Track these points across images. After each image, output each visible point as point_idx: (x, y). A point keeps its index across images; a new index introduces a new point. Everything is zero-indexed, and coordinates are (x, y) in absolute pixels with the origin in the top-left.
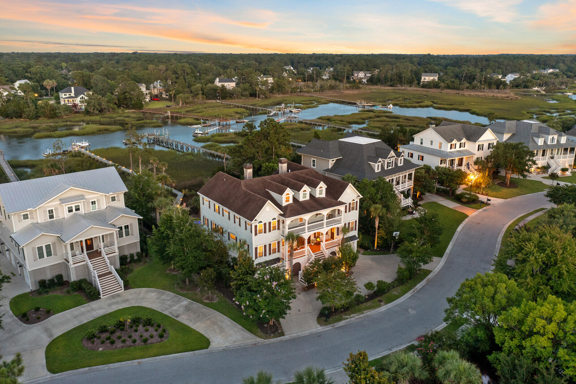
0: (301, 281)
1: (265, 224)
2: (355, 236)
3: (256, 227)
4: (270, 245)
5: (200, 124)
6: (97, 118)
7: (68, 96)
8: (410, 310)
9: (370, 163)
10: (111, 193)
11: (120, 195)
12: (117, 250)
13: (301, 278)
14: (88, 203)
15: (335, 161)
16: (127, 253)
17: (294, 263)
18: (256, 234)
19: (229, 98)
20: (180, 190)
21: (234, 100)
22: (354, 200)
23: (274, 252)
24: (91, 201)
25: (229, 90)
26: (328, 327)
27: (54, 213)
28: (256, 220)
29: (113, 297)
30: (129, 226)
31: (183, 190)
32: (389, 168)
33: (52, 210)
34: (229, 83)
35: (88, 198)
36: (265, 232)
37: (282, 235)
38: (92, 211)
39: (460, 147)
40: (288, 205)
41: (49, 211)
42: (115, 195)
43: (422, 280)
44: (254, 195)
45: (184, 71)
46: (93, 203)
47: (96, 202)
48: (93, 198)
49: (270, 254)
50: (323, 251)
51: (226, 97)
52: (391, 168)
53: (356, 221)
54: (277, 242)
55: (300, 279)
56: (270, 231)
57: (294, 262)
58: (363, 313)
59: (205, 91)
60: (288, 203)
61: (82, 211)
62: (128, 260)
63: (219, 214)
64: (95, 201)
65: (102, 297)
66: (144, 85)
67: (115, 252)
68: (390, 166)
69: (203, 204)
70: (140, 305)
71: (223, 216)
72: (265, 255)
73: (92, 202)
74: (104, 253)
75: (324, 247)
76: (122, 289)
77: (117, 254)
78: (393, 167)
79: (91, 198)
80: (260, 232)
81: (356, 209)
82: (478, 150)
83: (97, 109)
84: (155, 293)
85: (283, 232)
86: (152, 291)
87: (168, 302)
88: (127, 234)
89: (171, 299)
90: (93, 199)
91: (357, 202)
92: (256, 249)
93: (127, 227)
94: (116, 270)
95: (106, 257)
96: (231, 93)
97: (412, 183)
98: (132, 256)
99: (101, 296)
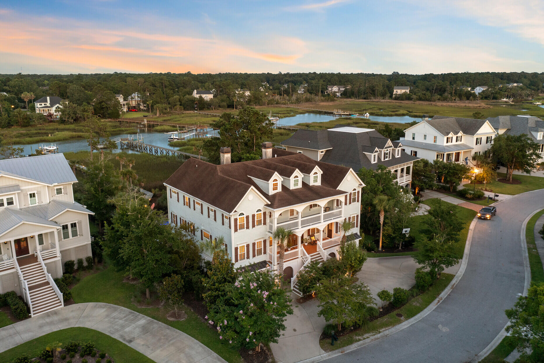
0: (293, 290)
1: (247, 217)
2: (356, 234)
3: (236, 220)
4: (254, 244)
5: (177, 130)
6: (72, 126)
7: (43, 105)
8: (440, 326)
9: (365, 153)
10: (56, 184)
11: (68, 186)
12: (59, 254)
13: (294, 287)
14: (25, 195)
15: (324, 153)
16: (74, 258)
17: (284, 267)
18: (236, 230)
19: (207, 109)
20: (150, 190)
21: (212, 111)
22: (355, 190)
23: (259, 253)
24: (29, 193)
25: (207, 101)
26: (335, 354)
28: (235, 211)
29: (48, 315)
30: (77, 224)
31: (153, 190)
32: (386, 159)
34: (206, 95)
35: (25, 189)
36: (248, 228)
37: (269, 232)
38: (30, 206)
39: (457, 141)
40: (276, 194)
42: (62, 187)
43: (445, 286)
44: (232, 181)
45: (162, 83)
46: (32, 195)
47: (36, 195)
48: (32, 189)
49: (254, 256)
50: (320, 252)
51: (204, 108)
53: (357, 216)
54: (262, 240)
55: (292, 288)
56: (254, 226)
57: (285, 265)
58: (380, 332)
59: (183, 102)
60: (276, 192)
61: (16, 205)
62: (76, 267)
63: (190, 207)
64: (34, 194)
65: (33, 316)
66: (121, 95)
67: (56, 257)
68: (387, 158)
69: (171, 197)
70: (81, 326)
71: (195, 209)
72: (248, 257)
73: (31, 195)
74: (41, 257)
75: (321, 246)
76: (61, 305)
77: (59, 258)
78: (391, 158)
79: (29, 190)
80: (242, 227)
81: (358, 201)
82: (476, 144)
83: (72, 118)
84: (104, 310)
85: (271, 227)
86: (101, 307)
87: (120, 321)
88: (75, 234)
89: (125, 317)
90: (32, 190)
91: (358, 192)
92: (236, 249)
93: (74, 225)
94: (56, 280)
95: (43, 263)
96: (208, 104)
97: (410, 177)
98: (80, 262)
99: (32, 314)
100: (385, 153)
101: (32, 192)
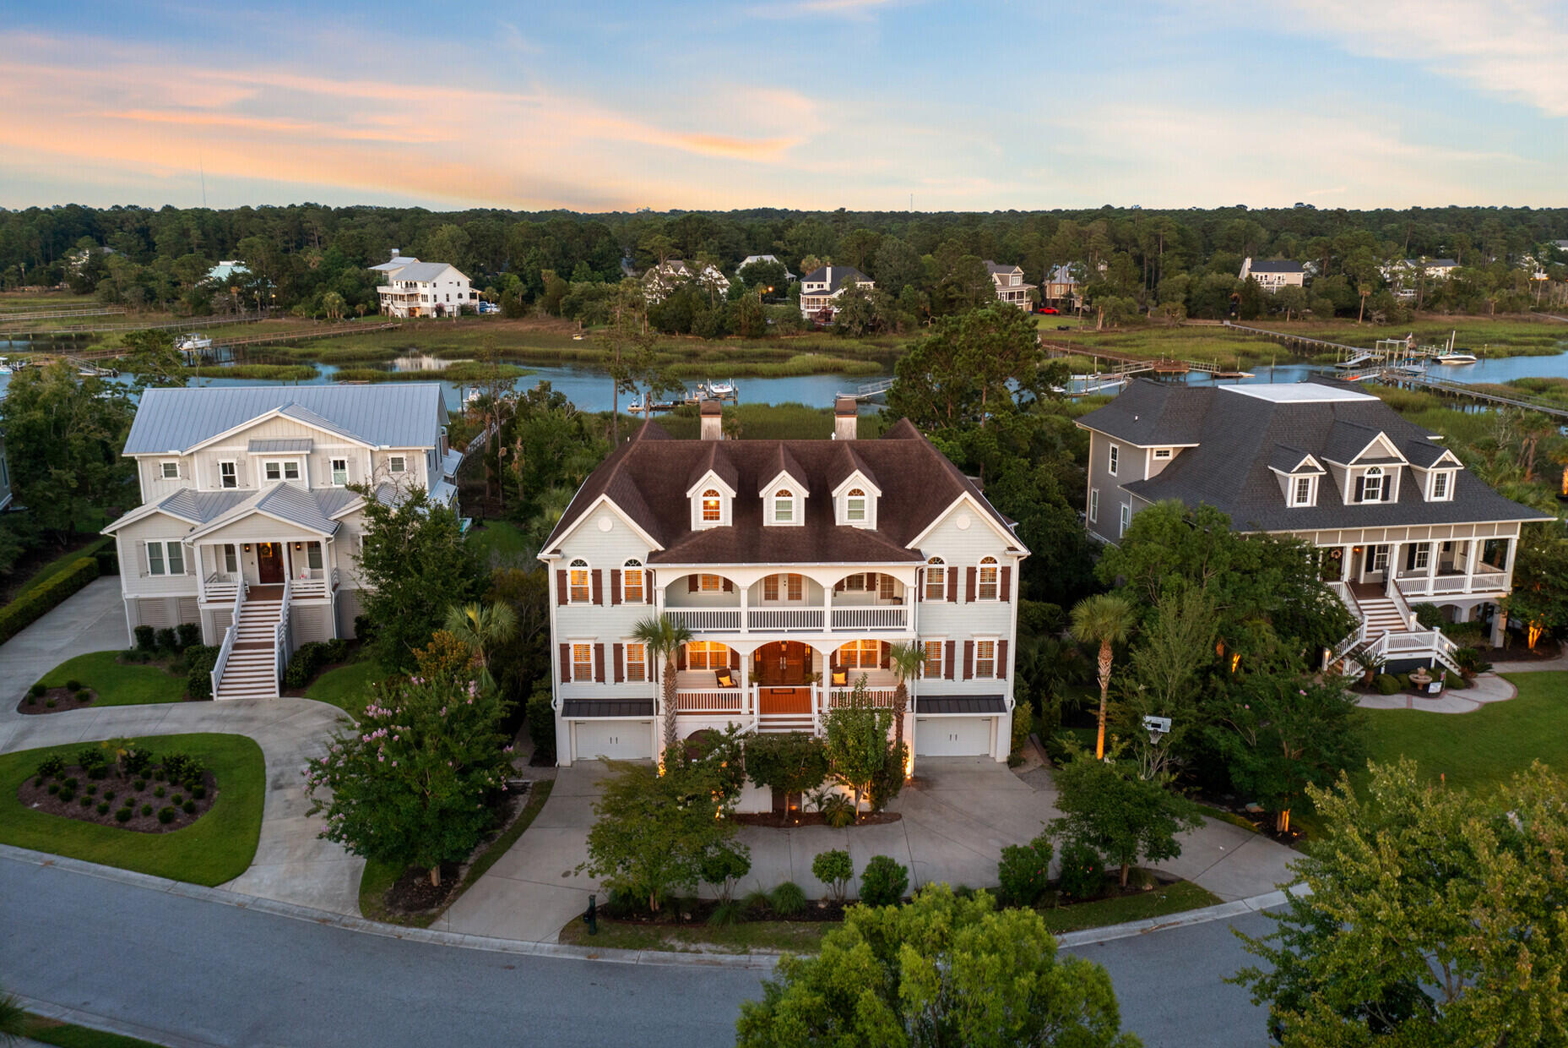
1: (597, 574)
2: (1000, 698)
3: (562, 575)
4: (618, 649)
7: (815, 289)
9: (1276, 471)
10: (386, 447)
11: (416, 455)
12: (328, 592)
14: (326, 462)
15: (1170, 457)
18: (563, 601)
19: (1266, 316)
21: (1279, 324)
22: (991, 561)
23: (635, 675)
24: (332, 459)
25: (1269, 292)
26: (575, 953)
27: (236, 474)
29: (238, 704)
32: (1365, 502)
33: (231, 465)
34: (1281, 275)
35: (326, 450)
36: (598, 601)
38: (334, 486)
40: (713, 530)
41: (224, 465)
42: (404, 456)
43: (1133, 918)
46: (339, 465)
47: (346, 465)
48: (339, 452)
49: (619, 679)
51: (1257, 312)
52: (1378, 501)
53: (1003, 645)
56: (617, 601)
57: (690, 729)
59: (1195, 292)
60: (713, 524)
61: (302, 482)
64: (342, 463)
65: (215, 698)
66: (1018, 268)
67: (321, 598)
68: (1373, 495)
72: (600, 679)
73: (336, 463)
76: (273, 693)
77: (328, 603)
79: (333, 452)
80: (580, 597)
81: (1005, 597)
90: (339, 454)
91: (1006, 572)
92: (565, 648)
96: (1273, 301)
99: (214, 694)
100: (1360, 480)
101: (339, 459)
